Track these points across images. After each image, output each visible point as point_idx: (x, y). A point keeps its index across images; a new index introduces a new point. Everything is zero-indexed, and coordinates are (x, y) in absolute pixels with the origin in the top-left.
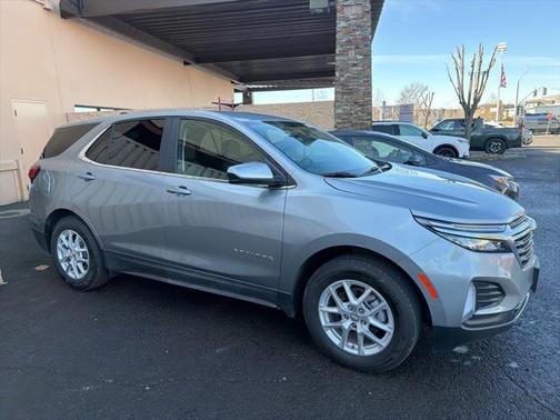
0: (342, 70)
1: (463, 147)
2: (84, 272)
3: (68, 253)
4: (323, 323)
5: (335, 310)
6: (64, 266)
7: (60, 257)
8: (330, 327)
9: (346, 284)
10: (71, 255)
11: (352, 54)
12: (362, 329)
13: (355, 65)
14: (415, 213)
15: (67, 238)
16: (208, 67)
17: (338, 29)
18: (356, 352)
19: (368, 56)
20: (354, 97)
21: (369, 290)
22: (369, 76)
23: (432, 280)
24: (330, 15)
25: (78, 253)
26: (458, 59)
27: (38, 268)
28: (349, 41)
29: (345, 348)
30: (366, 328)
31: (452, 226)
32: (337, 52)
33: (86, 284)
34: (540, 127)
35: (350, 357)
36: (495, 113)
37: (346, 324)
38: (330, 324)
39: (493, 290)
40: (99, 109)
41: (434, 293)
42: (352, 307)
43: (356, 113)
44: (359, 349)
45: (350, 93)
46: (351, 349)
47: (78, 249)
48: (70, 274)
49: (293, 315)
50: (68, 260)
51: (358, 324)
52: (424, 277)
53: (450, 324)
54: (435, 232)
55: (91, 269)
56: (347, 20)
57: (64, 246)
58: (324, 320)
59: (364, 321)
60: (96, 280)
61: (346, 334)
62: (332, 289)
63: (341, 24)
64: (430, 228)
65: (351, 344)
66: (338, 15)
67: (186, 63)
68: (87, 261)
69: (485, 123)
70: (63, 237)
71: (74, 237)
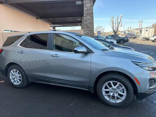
0: (86, 21)
1: (115, 42)
2: (20, 82)
3: (14, 77)
4: (104, 94)
5: (107, 90)
6: (12, 81)
7: (11, 78)
8: (106, 95)
9: (111, 82)
10: (15, 77)
11: (88, 16)
12: (116, 95)
13: (89, 20)
14: (132, 60)
15: (14, 72)
16: (44, 20)
17: (84, 10)
18: (114, 102)
19: (92, 17)
20: (89, 28)
21: (119, 83)
22: (93, 23)
23: (138, 80)
24: (82, 6)
25: (18, 76)
26: (112, 19)
27: (1, 82)
28: (87, 13)
29: (111, 101)
30: (117, 94)
31: (142, 64)
32: (84, 16)
33: (21, 86)
34: (131, 37)
35: (113, 104)
36: (120, 33)
37: (111, 94)
38: (106, 94)
39: (153, 81)
40: (12, 31)
41: (139, 83)
42: (113, 89)
43: (90, 33)
44: (115, 101)
45: (88, 27)
46: (113, 101)
47: (17, 75)
48: (14, 83)
49: (93, 92)
50: (14, 79)
51: (115, 94)
52: (136, 79)
53: (143, 92)
54: (138, 65)
55: (22, 81)
56: (87, 7)
57: (12, 74)
58: (104, 93)
59: (117, 93)
60: (24, 85)
61: (111, 97)
62: (106, 84)
63: (85, 9)
64: (137, 64)
65: (112, 100)
66: (84, 6)
67: (37, 18)
68: (21, 79)
69: (119, 36)
70: (12, 71)
71: (16, 71)
